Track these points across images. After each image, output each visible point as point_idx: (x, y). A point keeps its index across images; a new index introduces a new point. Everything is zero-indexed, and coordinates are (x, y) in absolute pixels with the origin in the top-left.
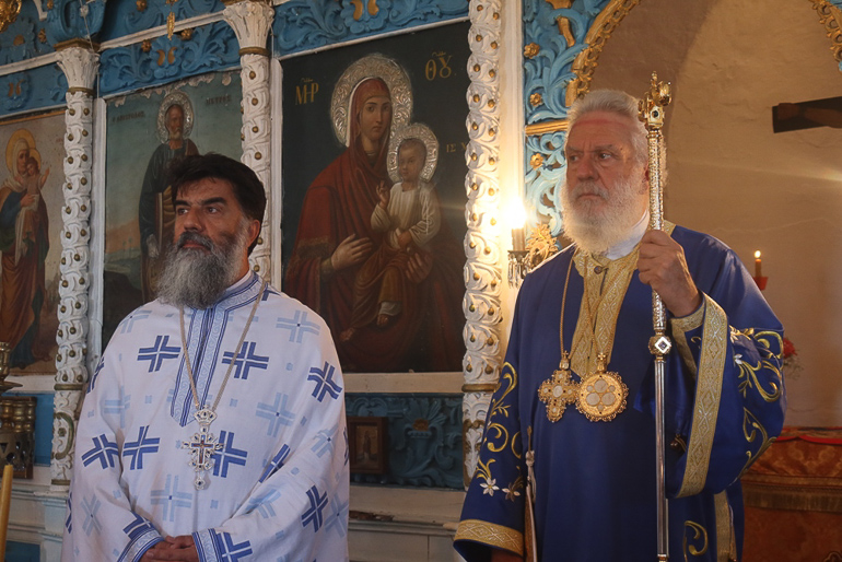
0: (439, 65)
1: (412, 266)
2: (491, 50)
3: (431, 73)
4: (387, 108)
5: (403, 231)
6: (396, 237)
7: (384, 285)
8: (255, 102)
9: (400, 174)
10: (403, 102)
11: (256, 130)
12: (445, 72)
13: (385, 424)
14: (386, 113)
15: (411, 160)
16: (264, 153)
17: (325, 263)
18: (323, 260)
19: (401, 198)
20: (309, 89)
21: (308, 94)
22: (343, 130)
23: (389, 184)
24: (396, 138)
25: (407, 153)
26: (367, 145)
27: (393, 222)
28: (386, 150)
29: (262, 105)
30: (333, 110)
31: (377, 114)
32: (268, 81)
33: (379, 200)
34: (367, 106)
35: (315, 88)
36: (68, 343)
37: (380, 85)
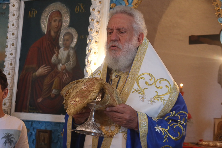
0: (80, 8)
1: (65, 77)
2: (99, 4)
3: (77, 11)
4: (61, 21)
5: (63, 65)
6: (60, 67)
7: (54, 83)
8: (14, 15)
9: (63, 44)
10: (66, 20)
11: (13, 25)
12: (82, 10)
13: (51, 132)
14: (60, 23)
15: (67, 40)
16: (15, 33)
17: (34, 74)
18: (33, 73)
19: (63, 53)
20: (33, 12)
21: (33, 14)
22: (44, 27)
23: (59, 48)
24: (63, 32)
25: (66, 37)
26: (53, 33)
27: (59, 61)
28: (59, 36)
29: (16, 16)
30: (41, 21)
31: (57, 23)
32: (19, 8)
33: (55, 53)
34: (54, 20)
35: (36, 12)
37: (59, 13)
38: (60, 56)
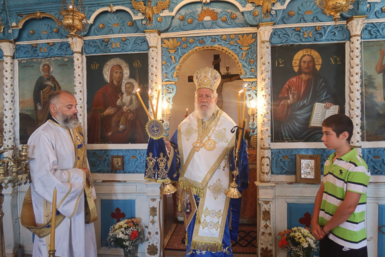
0: (138, 64)
1: (130, 116)
2: (155, 62)
3: (135, 66)
4: (122, 73)
5: (127, 107)
6: (125, 108)
7: (121, 121)
8: (79, 67)
9: (126, 91)
10: (126, 72)
11: (79, 75)
12: (140, 66)
13: (123, 157)
14: (121, 75)
15: (129, 88)
16: (82, 82)
17: (102, 114)
18: (101, 113)
19: (126, 98)
20: (95, 65)
21: (95, 66)
22: (107, 77)
23: (123, 94)
24: (124, 81)
25: (128, 86)
26: (115, 83)
27: (124, 104)
28: (121, 84)
29: (81, 68)
30: (104, 72)
31: (118, 74)
32: (82, 61)
33: (119, 98)
34: (115, 72)
35: (97, 65)
36: (8, 135)
37: (120, 67)
38: (124, 100)
